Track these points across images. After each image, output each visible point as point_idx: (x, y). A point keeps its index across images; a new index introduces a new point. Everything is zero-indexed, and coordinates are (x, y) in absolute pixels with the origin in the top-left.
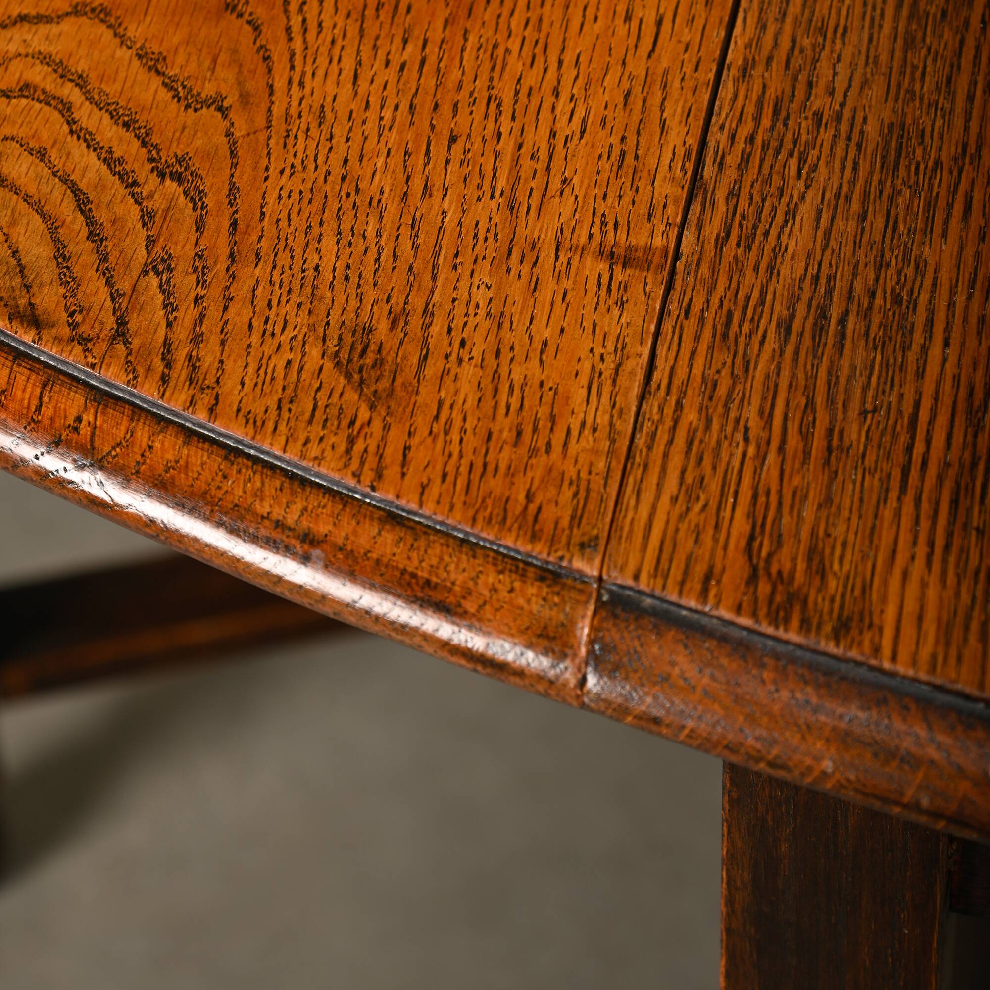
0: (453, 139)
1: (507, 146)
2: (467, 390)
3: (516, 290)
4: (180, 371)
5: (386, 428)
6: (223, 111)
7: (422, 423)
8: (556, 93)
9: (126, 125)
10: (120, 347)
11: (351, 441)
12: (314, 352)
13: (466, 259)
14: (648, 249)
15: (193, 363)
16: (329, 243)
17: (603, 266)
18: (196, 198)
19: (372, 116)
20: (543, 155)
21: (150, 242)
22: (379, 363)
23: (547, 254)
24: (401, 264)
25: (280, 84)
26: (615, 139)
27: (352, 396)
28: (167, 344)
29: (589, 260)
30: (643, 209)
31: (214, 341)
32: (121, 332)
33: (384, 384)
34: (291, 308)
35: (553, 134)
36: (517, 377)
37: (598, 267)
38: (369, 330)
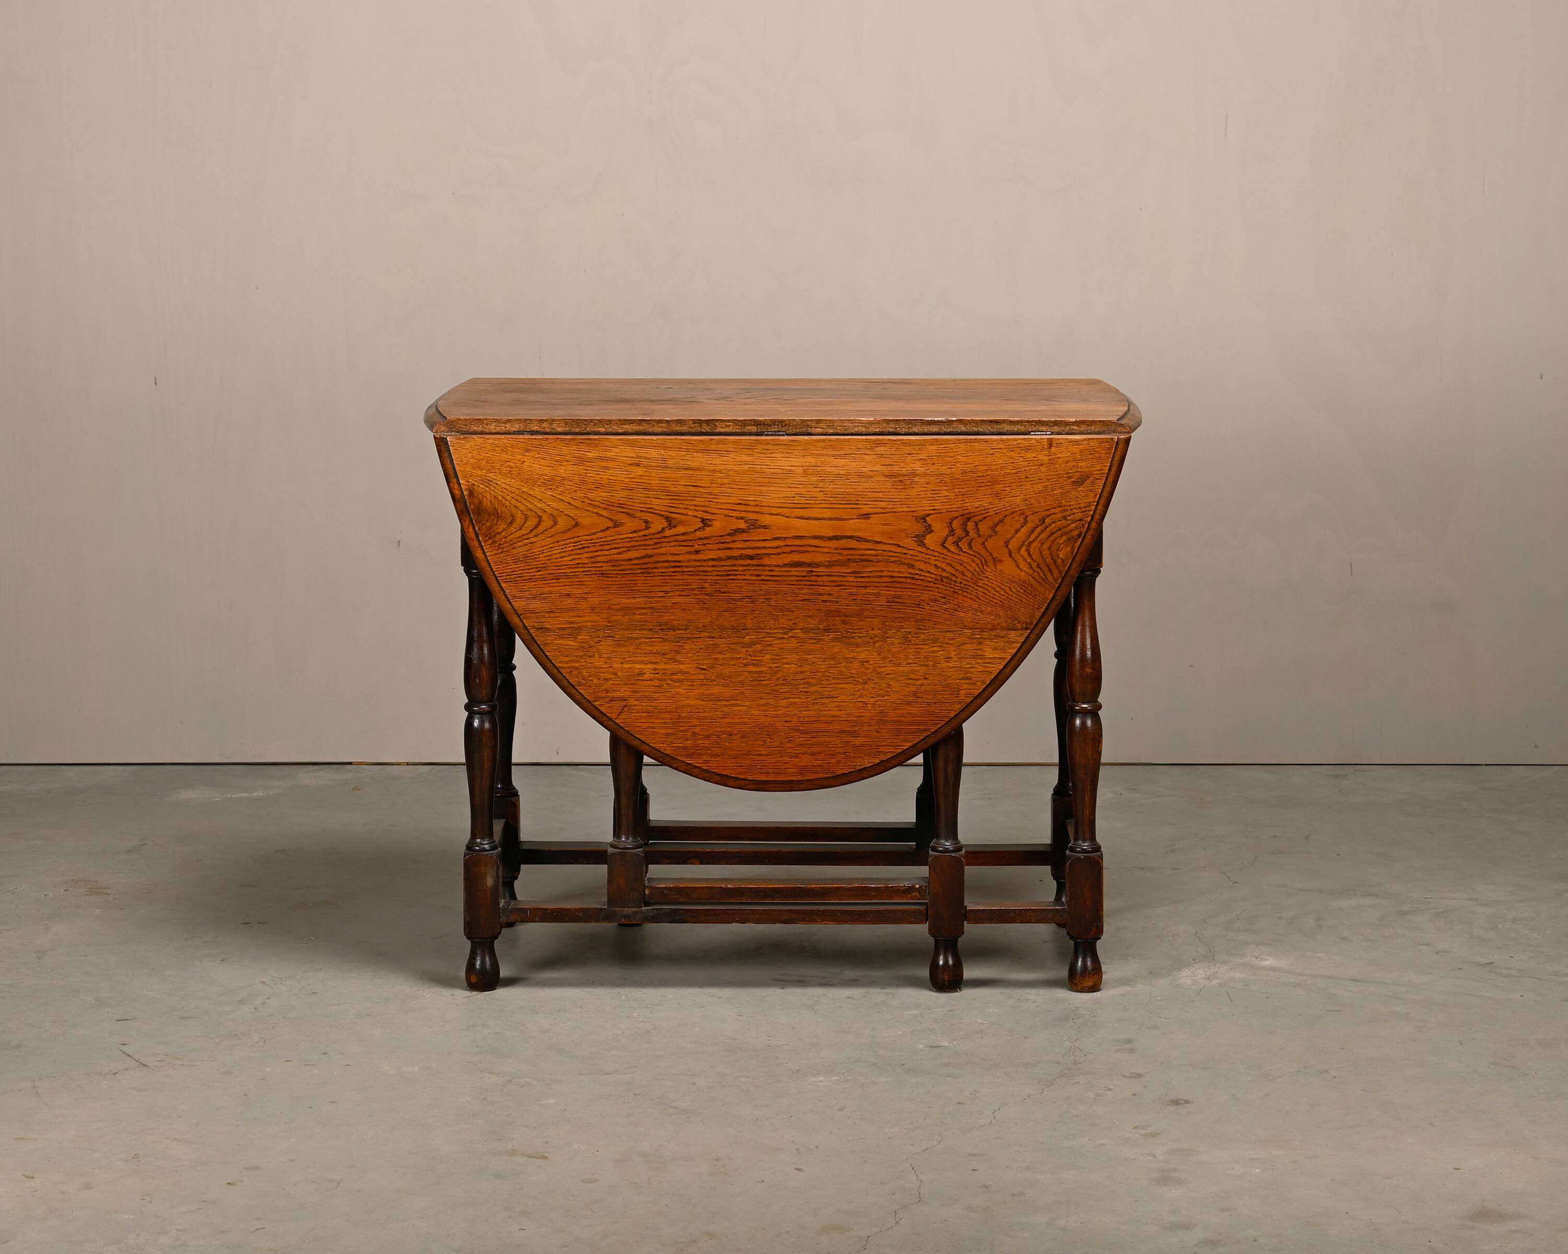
0: (1027, 477)
1: (1027, 468)
2: (1083, 464)
3: (1060, 460)
4: (1088, 509)
5: (1094, 474)
6: (1027, 516)
7: (1091, 469)
8: (1013, 463)
9: (1033, 531)
10: (1084, 519)
11: (1097, 479)
12: (1080, 489)
13: (1055, 470)
14: (1047, 441)
15: (1085, 507)
16: (1055, 492)
17: (1052, 448)
18: (1048, 516)
19: (1024, 492)
20: (1029, 462)
21: (1060, 520)
22: (1080, 479)
23: (1050, 457)
24: (1058, 480)
25: (1019, 509)
26: (1023, 451)
27: (1088, 481)
28: (1082, 512)
29: (1052, 450)
30: (1038, 444)
31: (1079, 505)
32: (1081, 520)
33: (1085, 477)
34: (1070, 495)
35: (1023, 461)
36: (1079, 457)
37: (1053, 449)
38: (1073, 482)
